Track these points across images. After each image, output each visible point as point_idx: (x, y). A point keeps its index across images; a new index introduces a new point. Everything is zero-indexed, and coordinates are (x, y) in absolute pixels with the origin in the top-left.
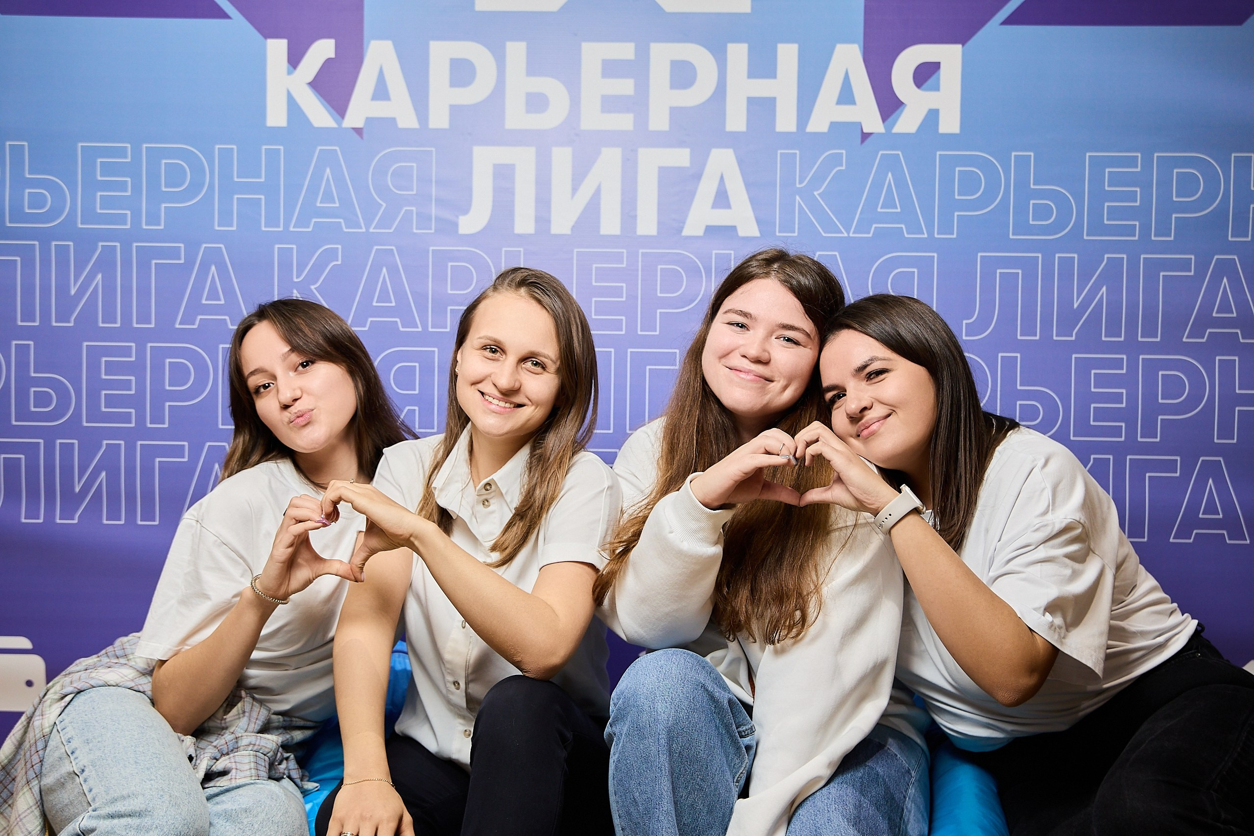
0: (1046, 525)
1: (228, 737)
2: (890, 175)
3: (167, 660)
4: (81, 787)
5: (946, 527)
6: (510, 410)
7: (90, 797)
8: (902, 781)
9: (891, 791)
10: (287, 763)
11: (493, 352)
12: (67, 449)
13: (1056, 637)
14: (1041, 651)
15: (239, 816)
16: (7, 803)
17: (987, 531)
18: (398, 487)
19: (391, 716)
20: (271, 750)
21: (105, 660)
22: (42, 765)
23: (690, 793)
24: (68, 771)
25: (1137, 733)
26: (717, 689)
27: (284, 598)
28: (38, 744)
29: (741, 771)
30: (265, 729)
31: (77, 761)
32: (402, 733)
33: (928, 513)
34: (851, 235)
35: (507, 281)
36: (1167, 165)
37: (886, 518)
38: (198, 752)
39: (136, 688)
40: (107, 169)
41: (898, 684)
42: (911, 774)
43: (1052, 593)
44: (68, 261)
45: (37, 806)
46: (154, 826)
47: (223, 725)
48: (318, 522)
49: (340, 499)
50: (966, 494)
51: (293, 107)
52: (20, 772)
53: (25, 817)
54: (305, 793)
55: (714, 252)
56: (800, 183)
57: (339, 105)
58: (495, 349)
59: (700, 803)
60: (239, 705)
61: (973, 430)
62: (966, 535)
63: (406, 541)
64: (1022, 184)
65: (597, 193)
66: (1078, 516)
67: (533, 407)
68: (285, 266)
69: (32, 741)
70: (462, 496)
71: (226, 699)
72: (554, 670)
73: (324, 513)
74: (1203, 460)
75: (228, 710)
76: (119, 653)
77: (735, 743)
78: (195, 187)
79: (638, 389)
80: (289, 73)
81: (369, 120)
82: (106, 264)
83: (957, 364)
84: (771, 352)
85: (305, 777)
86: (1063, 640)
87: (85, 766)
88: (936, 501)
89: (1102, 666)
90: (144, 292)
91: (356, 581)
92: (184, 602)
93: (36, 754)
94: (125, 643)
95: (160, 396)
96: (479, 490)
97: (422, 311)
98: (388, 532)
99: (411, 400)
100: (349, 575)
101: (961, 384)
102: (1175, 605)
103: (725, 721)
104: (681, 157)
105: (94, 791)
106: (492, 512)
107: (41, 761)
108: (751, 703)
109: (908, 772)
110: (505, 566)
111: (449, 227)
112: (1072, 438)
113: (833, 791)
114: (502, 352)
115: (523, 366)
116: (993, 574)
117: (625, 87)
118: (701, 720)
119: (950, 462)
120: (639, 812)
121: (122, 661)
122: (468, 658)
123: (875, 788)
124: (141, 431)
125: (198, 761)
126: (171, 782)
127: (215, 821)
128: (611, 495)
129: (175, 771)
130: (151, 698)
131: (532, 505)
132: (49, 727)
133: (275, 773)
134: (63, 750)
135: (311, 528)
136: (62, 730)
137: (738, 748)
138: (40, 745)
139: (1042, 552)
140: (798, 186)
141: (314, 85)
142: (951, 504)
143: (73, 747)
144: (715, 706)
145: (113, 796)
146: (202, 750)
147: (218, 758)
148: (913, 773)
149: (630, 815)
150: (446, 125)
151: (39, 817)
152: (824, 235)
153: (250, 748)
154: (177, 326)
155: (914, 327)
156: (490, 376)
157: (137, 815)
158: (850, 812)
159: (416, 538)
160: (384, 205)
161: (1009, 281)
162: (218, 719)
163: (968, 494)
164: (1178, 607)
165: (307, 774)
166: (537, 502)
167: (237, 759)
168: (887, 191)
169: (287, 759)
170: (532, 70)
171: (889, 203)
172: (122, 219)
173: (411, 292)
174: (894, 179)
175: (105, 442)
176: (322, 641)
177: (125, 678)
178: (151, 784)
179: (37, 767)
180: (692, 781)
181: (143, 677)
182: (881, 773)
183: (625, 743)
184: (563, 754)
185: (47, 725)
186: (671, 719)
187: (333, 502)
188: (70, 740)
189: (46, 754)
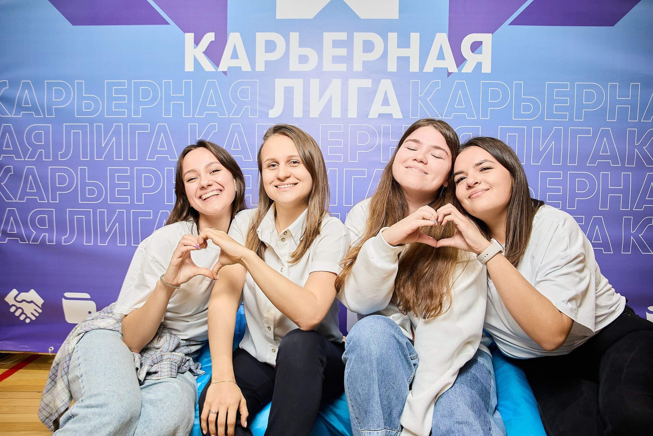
0: (567, 256)
1: (158, 354)
2: (460, 91)
3: (127, 315)
4: (80, 385)
7: (83, 391)
9: (484, 385)
10: (189, 363)
12: (102, 213)
13: (574, 314)
14: (566, 323)
15: (157, 403)
18: (240, 232)
20: (180, 359)
22: (68, 368)
24: (76, 375)
26: (400, 337)
28: (66, 358)
29: (411, 377)
30: (176, 349)
31: (80, 370)
36: (581, 88)
37: (485, 256)
40: (117, 91)
43: (572, 293)
44: (101, 132)
45: (67, 387)
46: (108, 413)
47: (157, 347)
48: (195, 247)
49: (207, 238)
51: (196, 62)
53: (61, 393)
55: (382, 125)
56: (421, 95)
57: (216, 61)
59: (392, 395)
60: (165, 337)
63: (239, 261)
64: (518, 96)
65: (331, 99)
68: (193, 132)
69: (64, 356)
70: (271, 236)
72: (316, 326)
73: (199, 244)
74: (594, 218)
75: (159, 339)
76: (109, 311)
77: (408, 363)
78: (154, 99)
80: (195, 48)
81: (229, 68)
82: (117, 133)
86: (577, 316)
87: (82, 374)
90: (133, 145)
92: (138, 287)
93: (66, 363)
95: (140, 190)
96: (281, 234)
97: (253, 152)
98: (229, 255)
100: (211, 276)
103: (404, 353)
104: (367, 83)
105: (85, 388)
106: (286, 244)
107: (68, 366)
109: (490, 371)
111: (265, 116)
116: (537, 280)
117: (343, 52)
118: (393, 353)
120: (361, 399)
121: (110, 315)
123: (477, 385)
124: (133, 206)
126: (120, 387)
127: (145, 404)
128: (346, 239)
130: (122, 334)
133: (182, 370)
134: (76, 363)
136: (77, 351)
137: (410, 365)
138: (67, 358)
139: (566, 269)
140: (419, 96)
141: (205, 53)
143: (80, 362)
144: (400, 346)
145: (91, 393)
147: (152, 365)
149: (356, 400)
150: (263, 70)
151: (68, 393)
153: (168, 360)
154: (147, 160)
157: (100, 407)
158: (468, 401)
159: (244, 258)
160: (236, 105)
164: (616, 290)
167: (162, 366)
168: (458, 100)
169: (188, 360)
170: (301, 45)
171: (460, 104)
172: (123, 113)
173: (248, 144)
174: (462, 93)
175: (118, 210)
176: (201, 309)
177: (109, 324)
178: (110, 388)
179: (66, 369)
180: (388, 384)
181: (118, 323)
182: (479, 377)
183: (354, 365)
184: (322, 370)
185: (70, 349)
186: (378, 354)
187: (204, 238)
188: (79, 358)
189: (70, 363)
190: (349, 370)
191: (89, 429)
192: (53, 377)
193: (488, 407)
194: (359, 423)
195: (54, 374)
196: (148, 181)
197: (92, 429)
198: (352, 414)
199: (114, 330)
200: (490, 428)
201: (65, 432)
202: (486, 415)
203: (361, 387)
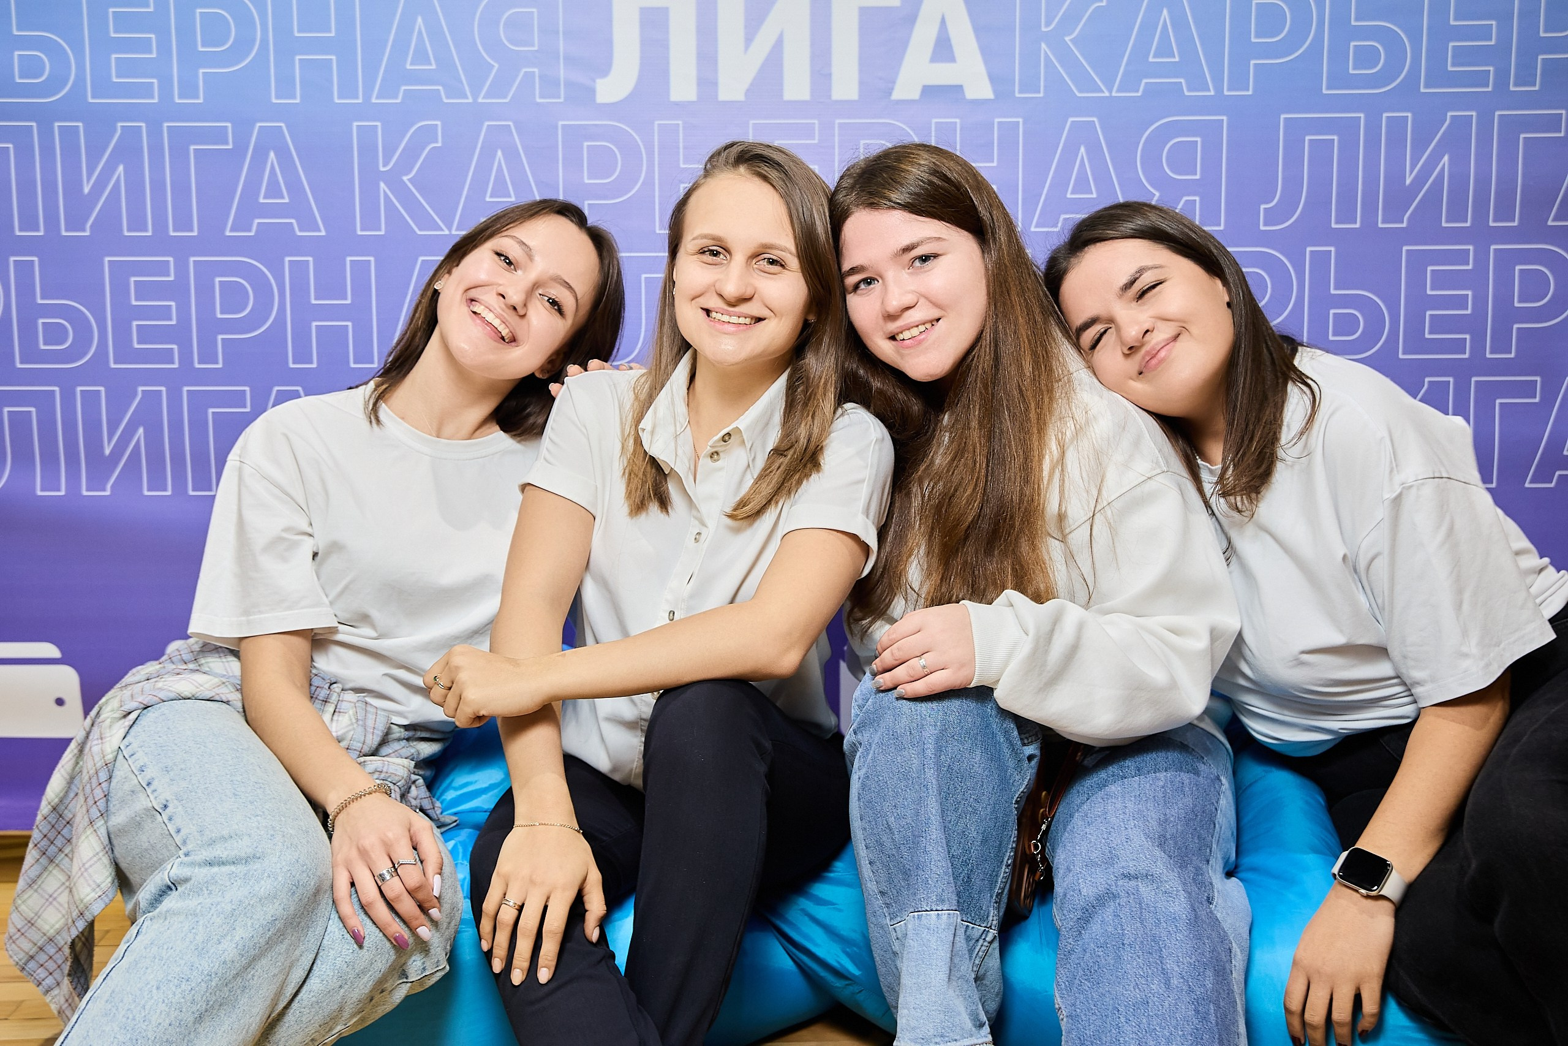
2: (1165, 12)
4: (165, 827)
6: (743, 326)
7: (178, 839)
8: (1212, 790)
11: (715, 255)
12: (91, 399)
16: (63, 852)
21: (170, 666)
22: (107, 801)
24: (145, 807)
28: (100, 774)
29: (1022, 788)
31: (156, 794)
34: (1114, 94)
35: (723, 157)
40: (123, 22)
42: (1220, 780)
44: (78, 148)
45: (105, 852)
46: (266, 874)
52: (78, 810)
53: (91, 866)
55: (933, 120)
56: (1047, 25)
58: (716, 250)
64: (1340, 19)
65: (779, 44)
67: (777, 322)
68: (368, 149)
69: (92, 772)
70: (678, 444)
76: (185, 657)
77: (1015, 752)
78: (242, 45)
82: (128, 151)
87: (167, 801)
90: (181, 190)
93: (99, 787)
95: (210, 327)
102: (1546, 560)
105: (183, 833)
106: (719, 469)
107: (105, 796)
109: (1218, 778)
111: (584, 95)
112: (1402, 356)
114: (725, 253)
115: (754, 265)
121: (192, 666)
123: (1182, 799)
124: (187, 374)
126: (283, 819)
132: (112, 753)
134: (136, 782)
136: (130, 757)
137: (1020, 761)
138: (103, 776)
140: (1044, 29)
143: (149, 777)
145: (210, 837)
148: (1224, 780)
149: (882, 845)
151: (108, 866)
152: (1079, 94)
154: (228, 233)
156: (713, 285)
157: (244, 862)
160: (496, 65)
161: (1322, 150)
166: (800, 442)
168: (1160, 38)
171: (1164, 50)
172: (147, 91)
173: (535, 182)
174: (1171, 18)
175: (140, 389)
177: (202, 688)
178: (258, 821)
179: (101, 804)
180: (963, 802)
181: (223, 686)
183: (876, 755)
184: (762, 768)
185: (108, 750)
188: (143, 768)
189: (111, 787)
190: (864, 771)
191: (229, 908)
192: (43, 843)
193: (1208, 854)
194: (888, 905)
195: (45, 836)
196: (234, 297)
197: (233, 907)
198: (869, 885)
199: (218, 699)
200: (1208, 898)
201: (166, 919)
202: (1201, 869)
203: (894, 811)
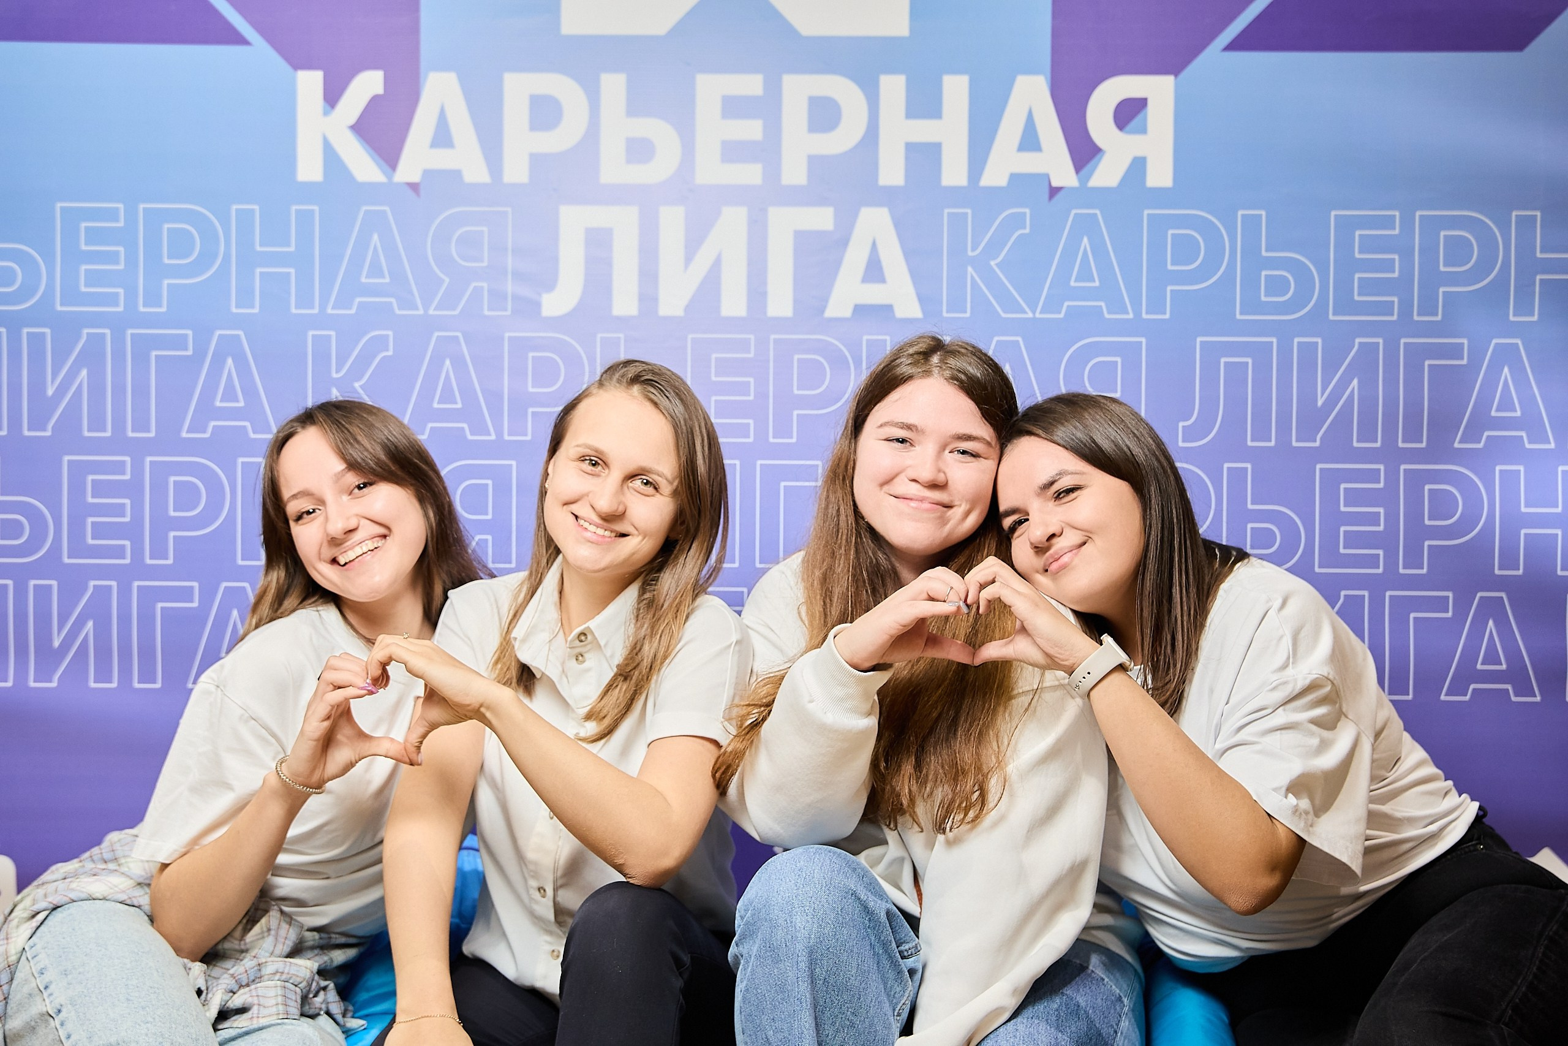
0: (1285, 683)
1: (248, 963)
2: (1085, 240)
3: (170, 864)
4: (56, 1033)
5: (1160, 684)
6: (610, 539)
8: (1112, 1011)
9: (1097, 1025)
10: (325, 995)
11: (594, 465)
12: (43, 593)
13: (1302, 824)
14: (1284, 843)
17: (1211, 691)
18: (466, 639)
19: (457, 935)
20: (304, 979)
21: (89, 865)
22: (7, 1003)
23: (838, 1031)
24: (40, 1011)
25: (1406, 948)
26: (871, 898)
27: (319, 787)
29: (903, 1002)
30: (296, 951)
31: (51, 998)
32: (473, 955)
33: (1136, 670)
34: (1038, 315)
35: (617, 375)
36: (1432, 226)
37: (1084, 678)
38: (209, 983)
39: (129, 902)
40: (94, 236)
41: (1103, 888)
42: (1122, 1002)
43: (1295, 768)
44: (44, 353)
47: (243, 947)
48: (362, 688)
49: (390, 659)
50: (1183, 642)
51: (331, 157)
54: (348, 1033)
55: (865, 338)
56: (973, 250)
57: (389, 154)
58: (596, 462)
60: (263, 921)
61: (1190, 561)
62: (1185, 695)
63: (476, 713)
64: (1251, 250)
65: (717, 263)
66: (1326, 670)
67: (640, 538)
68: (322, 357)
70: (549, 649)
71: (246, 914)
72: (667, 874)
73: (370, 678)
74: (1481, 598)
75: (249, 927)
76: (106, 856)
77: (895, 965)
78: (206, 258)
79: (770, 512)
80: (326, 114)
81: (427, 173)
82: (92, 357)
83: (1168, 477)
84: (947, 471)
85: (348, 1012)
86: (1311, 829)
87: (61, 1005)
88: (1146, 651)
89: (1360, 860)
90: (141, 392)
91: (412, 764)
92: (197, 790)
94: (115, 843)
95: (162, 524)
96: (571, 641)
97: (496, 414)
98: (451, 701)
99: (484, 527)
100: (403, 756)
101: (1173, 503)
102: (1450, 783)
103: (882, 938)
104: (822, 219)
105: (73, 1038)
106: (588, 670)
107: (5, 999)
108: (917, 914)
109: (1120, 999)
110: (603, 741)
111: (529, 308)
112: (1317, 570)
113: (1021, 1027)
114: (604, 465)
115: (630, 484)
116: (1220, 745)
117: (752, 130)
118: (852, 937)
119: (1162, 602)
121: (111, 866)
122: (557, 857)
123: (1076, 1022)
124: (138, 569)
125: (210, 995)
126: (173, 1026)
128: (739, 653)
129: (178, 1010)
130: (150, 914)
131: (638, 664)
132: (16, 954)
133: (310, 1008)
134: (34, 985)
135: (353, 696)
136: (33, 958)
137: (900, 972)
138: (4, 978)
139: (1282, 717)
140: (970, 253)
141: (358, 128)
142: (1165, 656)
143: (47, 980)
144: (870, 918)
145: (97, 1044)
146: (214, 981)
147: (235, 990)
148: (1125, 1000)
150: (524, 179)
152: (1004, 315)
153: (277, 977)
154: (184, 435)
155: (1112, 432)
156: (587, 495)
159: (488, 708)
160: (447, 280)
161: (1236, 373)
162: (236, 939)
163: (1186, 642)
164: (1455, 785)
165: (351, 1008)
166: (645, 661)
167: (260, 992)
168: (1082, 260)
169: (325, 988)
170: (633, 109)
171: (1085, 275)
172: (113, 300)
173: (481, 390)
174: (1091, 244)
175: (92, 583)
176: (368, 843)
177: (116, 889)
180: (840, 1016)
181: (139, 887)
182: (1083, 1004)
183: (755, 968)
184: (678, 983)
185: (13, 951)
186: (812, 936)
187: (381, 663)
188: (43, 971)
189: (12, 989)
190: (744, 984)
196: (187, 495)
